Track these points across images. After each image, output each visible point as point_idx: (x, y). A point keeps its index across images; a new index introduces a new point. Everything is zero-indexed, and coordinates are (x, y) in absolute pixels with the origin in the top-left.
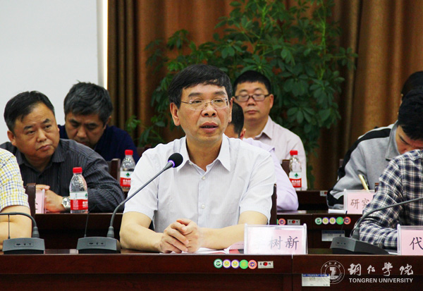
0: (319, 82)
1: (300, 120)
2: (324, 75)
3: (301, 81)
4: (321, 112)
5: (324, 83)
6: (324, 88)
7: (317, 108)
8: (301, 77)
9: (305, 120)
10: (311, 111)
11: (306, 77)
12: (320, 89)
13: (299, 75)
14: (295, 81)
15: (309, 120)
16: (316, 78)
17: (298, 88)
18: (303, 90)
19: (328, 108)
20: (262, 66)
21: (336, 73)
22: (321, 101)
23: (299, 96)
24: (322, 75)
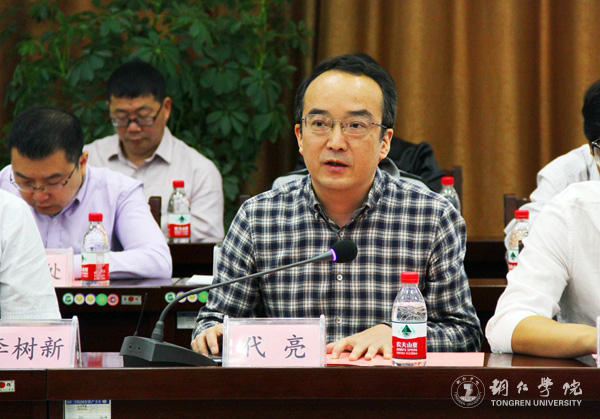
0: (257, 73)
1: (226, 130)
2: (264, 63)
3: (228, 71)
4: (257, 119)
5: (263, 75)
6: (262, 83)
7: (252, 112)
8: (228, 65)
9: (233, 131)
10: (244, 118)
11: (236, 66)
12: (256, 83)
13: (224, 63)
14: (217, 71)
15: (239, 129)
16: (252, 66)
17: (223, 81)
18: (231, 86)
19: (269, 112)
20: (162, 50)
21: (284, 59)
22: (256, 103)
23: (223, 94)
24: (262, 62)
